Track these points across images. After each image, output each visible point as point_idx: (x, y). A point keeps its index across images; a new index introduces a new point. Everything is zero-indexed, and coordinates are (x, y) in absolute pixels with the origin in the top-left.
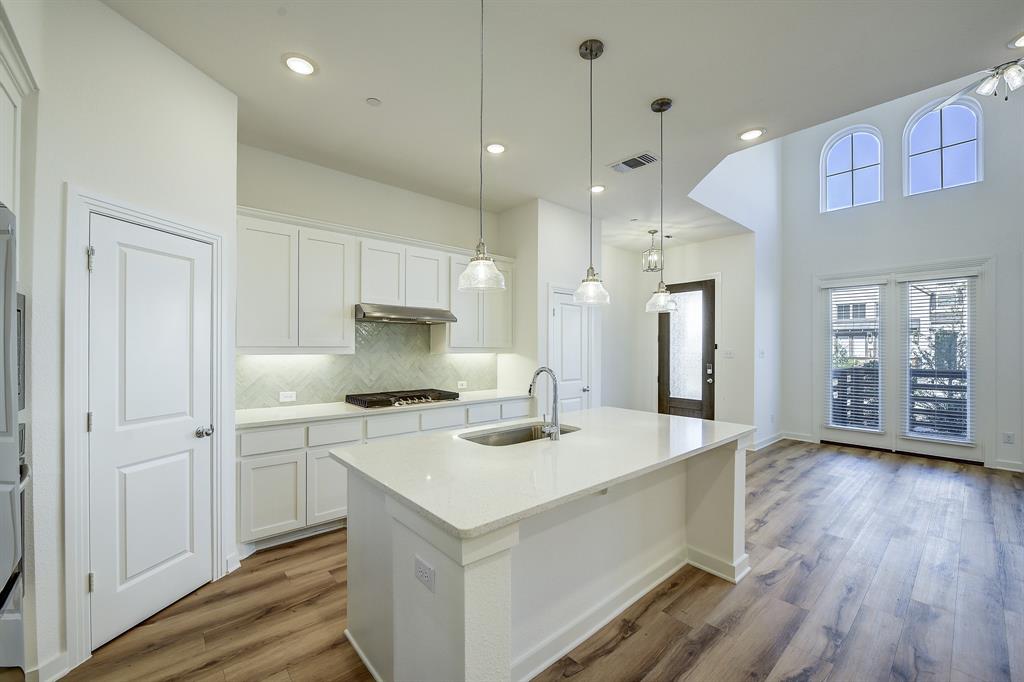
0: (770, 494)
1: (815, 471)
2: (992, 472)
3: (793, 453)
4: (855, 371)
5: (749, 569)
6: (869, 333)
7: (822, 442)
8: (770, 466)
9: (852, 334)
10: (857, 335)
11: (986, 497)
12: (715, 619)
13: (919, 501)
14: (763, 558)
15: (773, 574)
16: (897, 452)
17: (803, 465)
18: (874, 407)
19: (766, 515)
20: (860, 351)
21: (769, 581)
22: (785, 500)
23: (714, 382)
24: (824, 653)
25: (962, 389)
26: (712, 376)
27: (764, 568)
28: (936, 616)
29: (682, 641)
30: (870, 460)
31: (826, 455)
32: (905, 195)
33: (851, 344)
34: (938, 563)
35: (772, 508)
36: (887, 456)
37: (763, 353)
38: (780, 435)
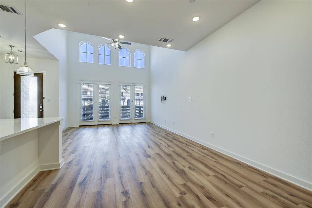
0: (67, 142)
1: (79, 133)
2: (113, 125)
3: (72, 130)
4: (86, 107)
5: (64, 163)
6: (88, 99)
7: (80, 126)
8: (66, 135)
9: (85, 99)
10: (86, 100)
11: (113, 129)
12: (55, 181)
13: (102, 133)
14: (68, 159)
15: (72, 161)
16: (97, 125)
17: (75, 133)
18: (91, 116)
19: (67, 147)
20: (87, 103)
21: (71, 163)
22: (72, 142)
23: (43, 110)
24: (89, 171)
25: (108, 110)
27: (68, 161)
28: (109, 153)
29: (43, 194)
30: (92, 128)
31: (81, 128)
32: (98, 63)
33: (84, 102)
34: (107, 143)
35: (69, 145)
36: (95, 126)
37: (62, 100)
38: (68, 126)
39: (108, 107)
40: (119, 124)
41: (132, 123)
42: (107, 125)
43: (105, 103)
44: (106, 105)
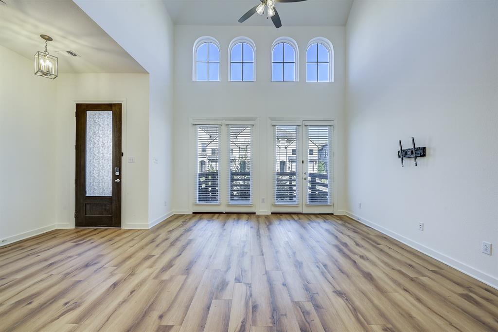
2: (259, 216)
7: (194, 213)
16: (226, 213)
23: (121, 181)
25: (249, 180)
26: (119, 177)
30: (214, 219)
32: (229, 80)
36: (222, 216)
38: (172, 212)
39: (248, 174)
40: (272, 213)
41: (300, 213)
42: (245, 215)
43: (244, 166)
44: (247, 170)
